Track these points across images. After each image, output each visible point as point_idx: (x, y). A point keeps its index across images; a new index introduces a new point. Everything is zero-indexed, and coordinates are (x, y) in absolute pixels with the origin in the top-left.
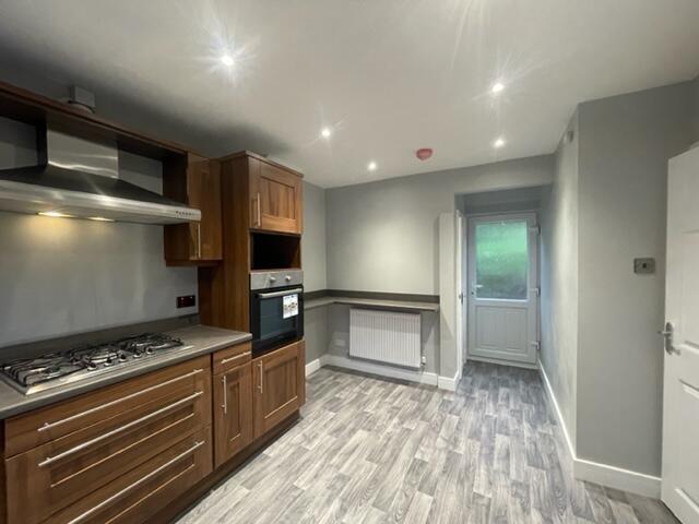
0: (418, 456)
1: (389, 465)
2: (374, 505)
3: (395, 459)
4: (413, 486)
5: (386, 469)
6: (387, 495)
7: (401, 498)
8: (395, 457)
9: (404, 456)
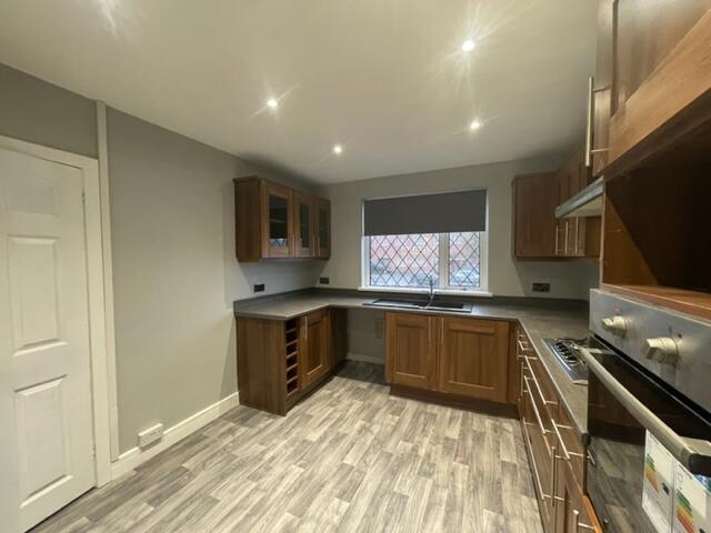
0: (345, 505)
1: (381, 492)
2: (392, 455)
3: (373, 500)
4: (358, 471)
5: (384, 487)
6: (382, 461)
7: (371, 460)
8: (374, 503)
9: (363, 504)
